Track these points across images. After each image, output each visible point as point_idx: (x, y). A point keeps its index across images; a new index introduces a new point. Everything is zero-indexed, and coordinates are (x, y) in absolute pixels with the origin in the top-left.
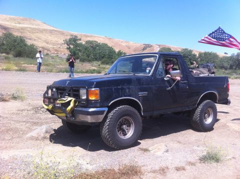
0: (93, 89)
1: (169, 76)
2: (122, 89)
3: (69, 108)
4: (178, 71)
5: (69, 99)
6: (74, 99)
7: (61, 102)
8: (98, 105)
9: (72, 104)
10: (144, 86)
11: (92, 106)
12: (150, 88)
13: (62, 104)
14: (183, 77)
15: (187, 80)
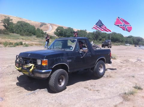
0: (45, 60)
1: (82, 50)
2: (59, 59)
3: (31, 70)
4: (87, 48)
5: (31, 65)
6: (34, 65)
7: (27, 67)
8: (47, 68)
9: (32, 68)
10: (70, 57)
11: (44, 69)
12: (73, 57)
13: (27, 68)
14: (89, 51)
15: (91, 52)
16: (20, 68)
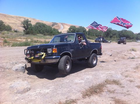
0: (54, 48)
3: (43, 57)
5: (43, 53)
6: (45, 53)
9: (44, 55)
11: (54, 55)
13: (40, 55)
16: (32, 58)
